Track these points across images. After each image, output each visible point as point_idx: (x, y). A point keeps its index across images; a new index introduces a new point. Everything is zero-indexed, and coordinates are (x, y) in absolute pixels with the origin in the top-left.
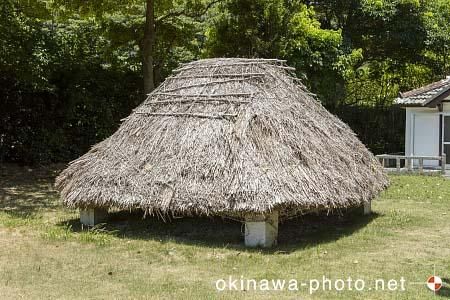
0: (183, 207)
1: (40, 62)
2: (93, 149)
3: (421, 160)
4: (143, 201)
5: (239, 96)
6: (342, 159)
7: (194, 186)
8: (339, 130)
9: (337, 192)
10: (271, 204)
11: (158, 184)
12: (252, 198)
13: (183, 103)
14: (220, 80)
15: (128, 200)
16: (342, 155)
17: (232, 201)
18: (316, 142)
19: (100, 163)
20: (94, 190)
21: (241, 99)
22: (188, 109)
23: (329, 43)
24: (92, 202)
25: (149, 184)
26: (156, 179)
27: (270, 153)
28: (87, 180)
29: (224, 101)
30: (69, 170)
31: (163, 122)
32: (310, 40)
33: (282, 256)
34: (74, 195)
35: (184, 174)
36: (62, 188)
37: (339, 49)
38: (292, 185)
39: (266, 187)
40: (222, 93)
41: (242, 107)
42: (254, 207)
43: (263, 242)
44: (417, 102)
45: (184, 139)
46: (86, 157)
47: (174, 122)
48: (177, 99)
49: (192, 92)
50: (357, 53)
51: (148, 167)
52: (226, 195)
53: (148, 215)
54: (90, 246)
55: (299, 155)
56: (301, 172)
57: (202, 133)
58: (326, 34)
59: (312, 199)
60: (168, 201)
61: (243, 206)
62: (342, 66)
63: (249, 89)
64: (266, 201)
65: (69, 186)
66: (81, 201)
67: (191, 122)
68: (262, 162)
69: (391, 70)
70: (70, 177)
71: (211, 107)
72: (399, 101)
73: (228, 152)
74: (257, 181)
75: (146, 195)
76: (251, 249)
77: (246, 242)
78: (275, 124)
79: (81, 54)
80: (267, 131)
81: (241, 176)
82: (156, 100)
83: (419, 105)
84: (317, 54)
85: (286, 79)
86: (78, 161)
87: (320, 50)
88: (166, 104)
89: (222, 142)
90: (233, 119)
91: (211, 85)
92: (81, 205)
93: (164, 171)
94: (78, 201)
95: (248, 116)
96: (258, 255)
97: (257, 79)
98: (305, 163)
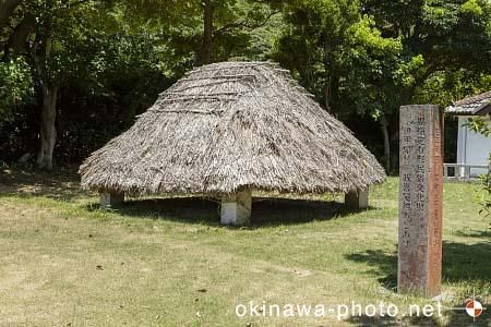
0: (169, 188)
1: (96, 70)
3: (469, 168)
4: (140, 184)
5: (230, 94)
6: (322, 152)
7: (178, 171)
8: (330, 128)
9: (307, 180)
10: (235, 186)
11: (153, 169)
12: (222, 180)
13: (185, 100)
14: (219, 81)
15: (129, 183)
16: (324, 149)
17: (206, 183)
20: (105, 175)
21: (231, 97)
22: (187, 106)
23: (388, 51)
24: (102, 185)
25: (146, 170)
26: (152, 165)
28: (101, 167)
29: (217, 98)
30: (90, 159)
31: (166, 117)
32: (369, 49)
34: (90, 179)
35: (173, 161)
36: (83, 174)
37: (399, 57)
40: (217, 92)
41: (229, 104)
42: (222, 188)
43: (235, 220)
44: (469, 110)
47: (174, 117)
48: (181, 98)
49: (195, 91)
51: (149, 155)
52: (202, 178)
55: (273, 146)
56: (274, 160)
58: (386, 42)
60: (159, 183)
61: (213, 187)
62: (401, 75)
63: (240, 87)
64: (232, 183)
66: (94, 185)
67: (187, 117)
68: (236, 150)
71: (205, 104)
74: (228, 166)
75: (143, 180)
77: (222, 220)
79: (135, 63)
80: (246, 124)
83: (471, 113)
84: (376, 62)
87: (380, 58)
88: (172, 102)
90: (220, 114)
91: (210, 85)
95: (232, 112)
97: (249, 80)
98: (277, 153)
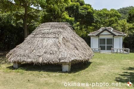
0: (46, 62)
2: (17, 47)
3: (95, 49)
4: (33, 61)
5: (58, 32)
10: (71, 60)
11: (38, 56)
15: (29, 60)
16: (85, 47)
17: (60, 60)
18: (79, 44)
19: (20, 50)
20: (19, 58)
21: (59, 33)
22: (44, 35)
23: (71, 21)
24: (18, 61)
25: (35, 56)
26: (37, 54)
27: (68, 47)
28: (16, 55)
29: (54, 33)
30: (10, 52)
31: (38, 39)
32: (67, 20)
33: (74, 74)
34: (12, 59)
35: (45, 53)
36: (8, 58)
37: (73, 22)
38: (75, 55)
39: (69, 56)
40: (53, 31)
41: (60, 35)
42: (66, 61)
43: (68, 70)
44: (93, 35)
45: (44, 43)
46: (15, 49)
47: (41, 39)
48: (41, 33)
49: (45, 31)
50: (78, 23)
51: (34, 51)
52: (58, 58)
53: (35, 64)
54: (19, 73)
55: (76, 47)
56: (77, 52)
57: (49, 42)
59: (81, 59)
60: (41, 60)
61: (63, 61)
62: (74, 26)
63: (61, 30)
64: (69, 60)
65: (10, 57)
66: (15, 61)
67: (46, 39)
68: (67, 49)
69: (84, 28)
70: (11, 54)
71: (51, 35)
72: (89, 35)
73: (57, 47)
74: (66, 54)
75: (34, 59)
76: (65, 72)
77: (63, 71)
78: (69, 39)
80: (67, 41)
81: (62, 53)
82: (35, 33)
83: (94, 36)
85: (69, 28)
86: (13, 50)
88: (38, 34)
89: (55, 44)
90: (58, 38)
91: (50, 29)
92: (15, 62)
93: (39, 52)
94: (14, 61)
95: (62, 37)
96: (67, 74)
97: (63, 28)
98: (77, 49)
